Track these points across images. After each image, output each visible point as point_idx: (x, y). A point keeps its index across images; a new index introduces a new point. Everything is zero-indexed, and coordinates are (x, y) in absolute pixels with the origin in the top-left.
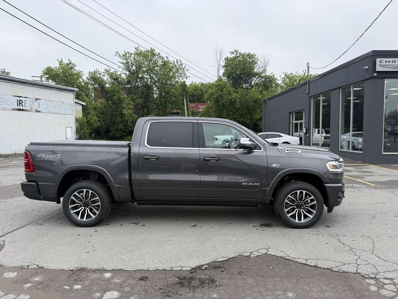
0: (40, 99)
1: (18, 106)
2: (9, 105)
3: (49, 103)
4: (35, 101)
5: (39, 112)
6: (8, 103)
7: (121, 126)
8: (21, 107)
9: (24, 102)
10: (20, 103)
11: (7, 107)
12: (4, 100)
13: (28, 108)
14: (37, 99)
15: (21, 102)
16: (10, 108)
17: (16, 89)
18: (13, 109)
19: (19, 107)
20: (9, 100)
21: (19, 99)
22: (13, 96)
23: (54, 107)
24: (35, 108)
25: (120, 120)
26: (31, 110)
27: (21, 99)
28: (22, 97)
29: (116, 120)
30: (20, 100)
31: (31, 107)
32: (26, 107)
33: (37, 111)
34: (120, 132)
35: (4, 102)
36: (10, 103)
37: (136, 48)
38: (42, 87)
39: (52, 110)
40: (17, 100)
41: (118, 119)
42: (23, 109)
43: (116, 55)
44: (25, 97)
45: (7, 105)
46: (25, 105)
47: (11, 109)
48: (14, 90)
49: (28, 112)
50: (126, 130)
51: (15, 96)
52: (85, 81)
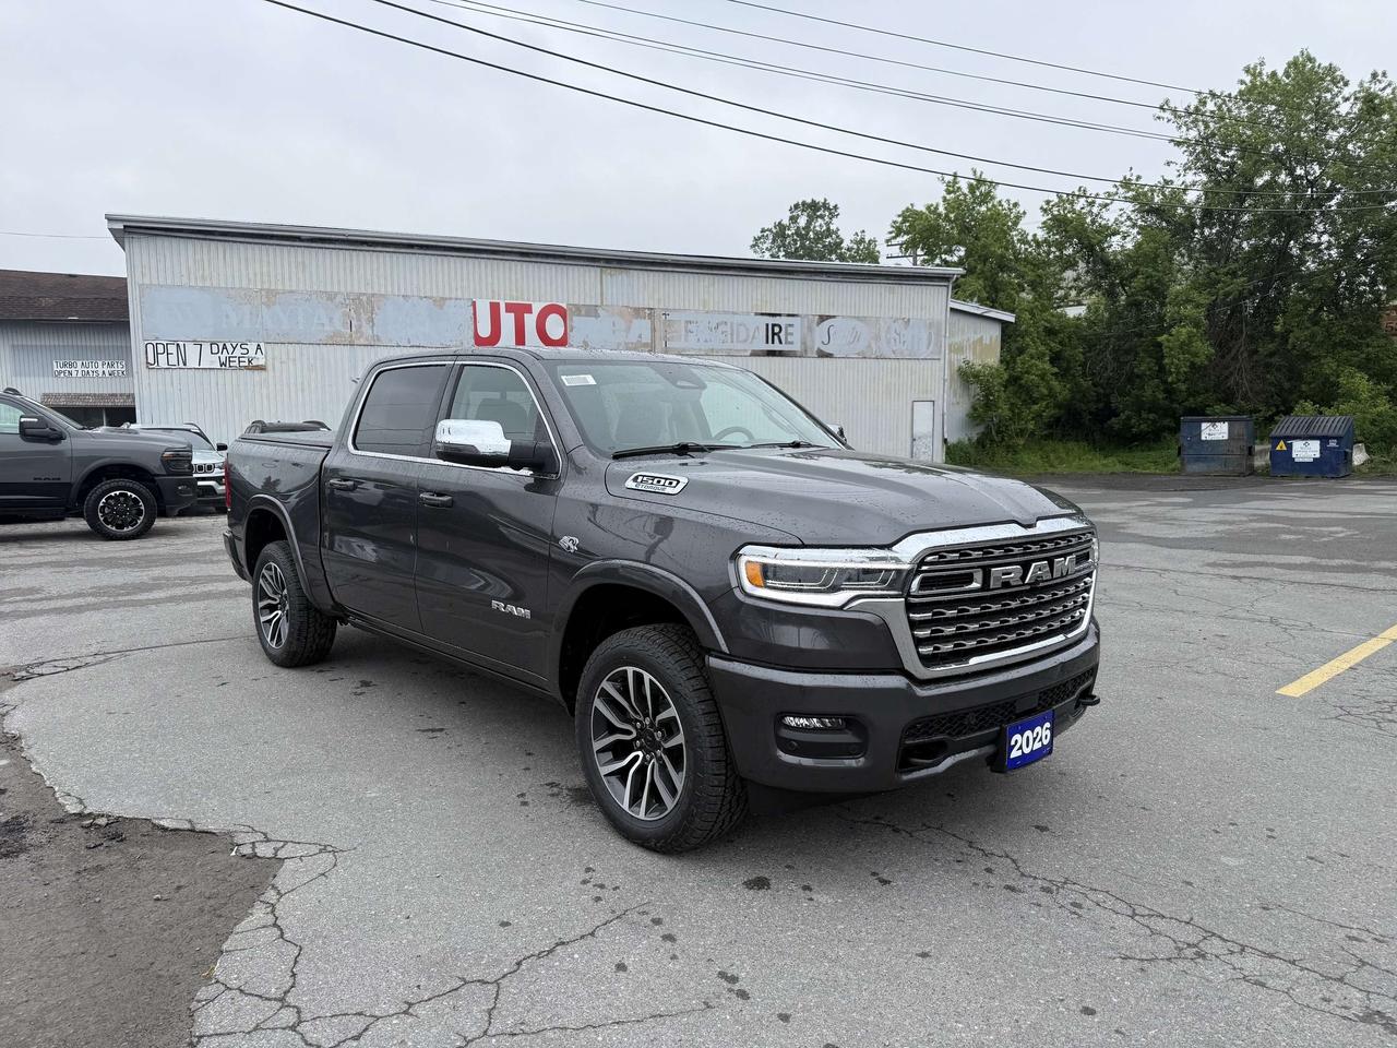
0: (834, 317)
1: (767, 342)
2: (745, 341)
3: (859, 325)
4: (818, 324)
5: (829, 356)
6: (743, 336)
7: (1151, 391)
8: (777, 347)
9: (786, 330)
10: (774, 333)
11: (740, 346)
12: (732, 330)
13: (797, 347)
14: (823, 318)
15: (777, 329)
16: (746, 350)
17: (764, 292)
18: (755, 354)
19: (770, 347)
20: (745, 326)
21: (771, 321)
22: (756, 314)
23: (877, 338)
24: (818, 345)
25: (1150, 369)
26: (806, 351)
27: (777, 320)
28: (780, 315)
29: (1136, 370)
30: (774, 325)
31: (804, 343)
32: (792, 343)
33: (822, 355)
34: (1151, 416)
35: (732, 335)
36: (748, 336)
37: (1247, 70)
38: (840, 278)
39: (869, 346)
40: (767, 325)
41: (1145, 366)
42: (780, 351)
43: (1162, 114)
44: (789, 315)
45: (738, 342)
46: (786, 338)
47: (748, 354)
48: (759, 297)
49: (795, 359)
50: (1175, 405)
51: (762, 314)
52: (1030, 238)
